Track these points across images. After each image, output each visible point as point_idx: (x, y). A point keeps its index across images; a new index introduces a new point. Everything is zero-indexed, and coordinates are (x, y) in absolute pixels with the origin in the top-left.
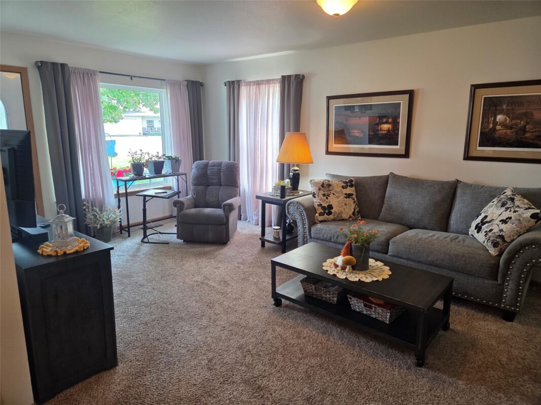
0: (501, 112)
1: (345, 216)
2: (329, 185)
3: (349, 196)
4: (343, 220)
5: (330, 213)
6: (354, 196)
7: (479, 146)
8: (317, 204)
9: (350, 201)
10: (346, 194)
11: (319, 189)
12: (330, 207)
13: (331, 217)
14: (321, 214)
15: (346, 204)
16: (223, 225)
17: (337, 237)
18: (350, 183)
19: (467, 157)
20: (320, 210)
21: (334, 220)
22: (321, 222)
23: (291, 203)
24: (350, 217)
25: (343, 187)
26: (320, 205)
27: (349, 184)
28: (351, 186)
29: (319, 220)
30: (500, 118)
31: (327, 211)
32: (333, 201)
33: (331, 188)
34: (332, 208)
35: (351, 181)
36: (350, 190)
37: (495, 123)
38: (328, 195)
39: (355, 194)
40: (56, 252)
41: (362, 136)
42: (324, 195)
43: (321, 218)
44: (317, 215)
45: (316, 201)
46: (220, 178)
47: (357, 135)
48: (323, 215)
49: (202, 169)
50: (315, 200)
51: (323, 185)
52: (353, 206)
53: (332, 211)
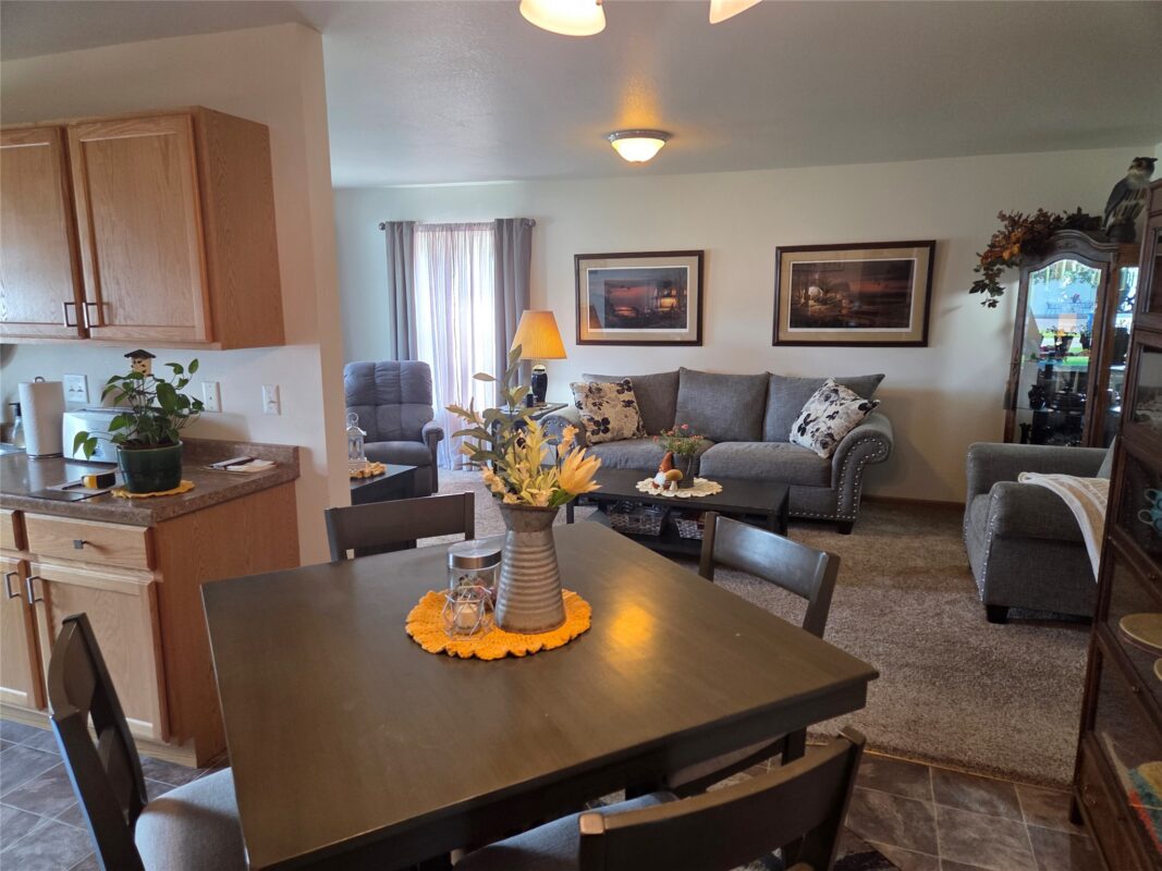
0: (813, 284)
1: (627, 433)
2: (599, 390)
3: (628, 404)
4: (625, 439)
5: (606, 431)
6: (635, 404)
7: (791, 326)
8: (586, 418)
9: (630, 411)
10: (624, 401)
11: (587, 396)
12: (606, 421)
13: (609, 435)
14: (593, 433)
15: (626, 416)
16: (426, 465)
17: (626, 462)
18: (626, 385)
19: (777, 343)
20: (592, 427)
21: (613, 440)
22: (595, 444)
23: (548, 419)
24: (634, 435)
25: (619, 392)
26: (591, 419)
27: (626, 387)
28: (629, 389)
29: (593, 441)
30: (812, 290)
31: (602, 428)
32: (608, 412)
33: (602, 394)
34: (609, 423)
35: (627, 382)
36: (629, 396)
37: (807, 298)
38: (601, 404)
39: (634, 399)
40: (362, 472)
41: (633, 315)
42: (594, 404)
43: (595, 438)
44: (588, 434)
45: (584, 414)
46: (400, 391)
47: (626, 313)
48: (598, 434)
49: (365, 375)
50: (581, 412)
51: (590, 390)
52: (636, 417)
53: (610, 426)
